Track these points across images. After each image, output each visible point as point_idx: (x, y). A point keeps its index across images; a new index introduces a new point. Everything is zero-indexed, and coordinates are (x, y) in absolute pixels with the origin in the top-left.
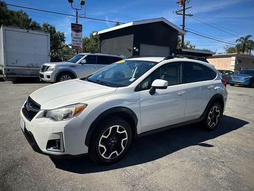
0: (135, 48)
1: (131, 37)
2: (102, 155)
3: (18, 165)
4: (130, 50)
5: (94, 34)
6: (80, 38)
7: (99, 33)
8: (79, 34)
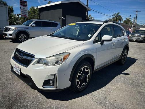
0: (63, 17)
1: (60, 11)
2: (78, 87)
3: (17, 100)
4: (60, 19)
5: (35, 8)
6: (26, 10)
7: (38, 8)
8: (25, 7)
